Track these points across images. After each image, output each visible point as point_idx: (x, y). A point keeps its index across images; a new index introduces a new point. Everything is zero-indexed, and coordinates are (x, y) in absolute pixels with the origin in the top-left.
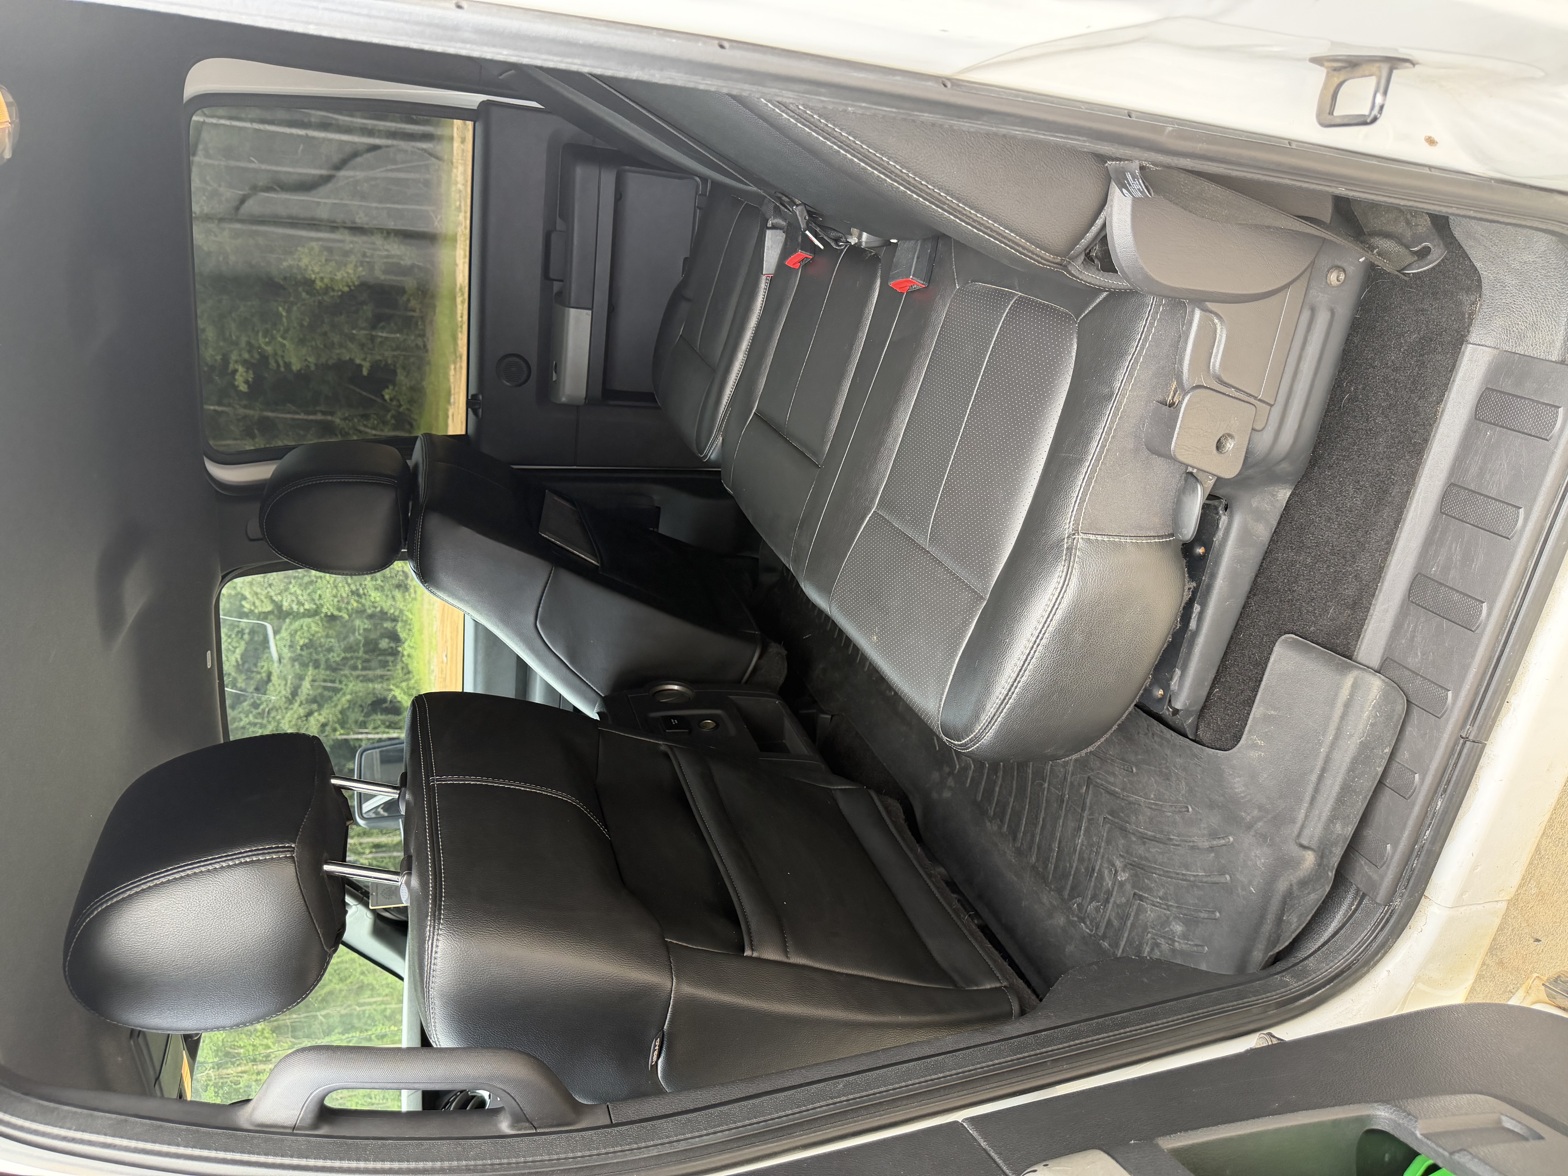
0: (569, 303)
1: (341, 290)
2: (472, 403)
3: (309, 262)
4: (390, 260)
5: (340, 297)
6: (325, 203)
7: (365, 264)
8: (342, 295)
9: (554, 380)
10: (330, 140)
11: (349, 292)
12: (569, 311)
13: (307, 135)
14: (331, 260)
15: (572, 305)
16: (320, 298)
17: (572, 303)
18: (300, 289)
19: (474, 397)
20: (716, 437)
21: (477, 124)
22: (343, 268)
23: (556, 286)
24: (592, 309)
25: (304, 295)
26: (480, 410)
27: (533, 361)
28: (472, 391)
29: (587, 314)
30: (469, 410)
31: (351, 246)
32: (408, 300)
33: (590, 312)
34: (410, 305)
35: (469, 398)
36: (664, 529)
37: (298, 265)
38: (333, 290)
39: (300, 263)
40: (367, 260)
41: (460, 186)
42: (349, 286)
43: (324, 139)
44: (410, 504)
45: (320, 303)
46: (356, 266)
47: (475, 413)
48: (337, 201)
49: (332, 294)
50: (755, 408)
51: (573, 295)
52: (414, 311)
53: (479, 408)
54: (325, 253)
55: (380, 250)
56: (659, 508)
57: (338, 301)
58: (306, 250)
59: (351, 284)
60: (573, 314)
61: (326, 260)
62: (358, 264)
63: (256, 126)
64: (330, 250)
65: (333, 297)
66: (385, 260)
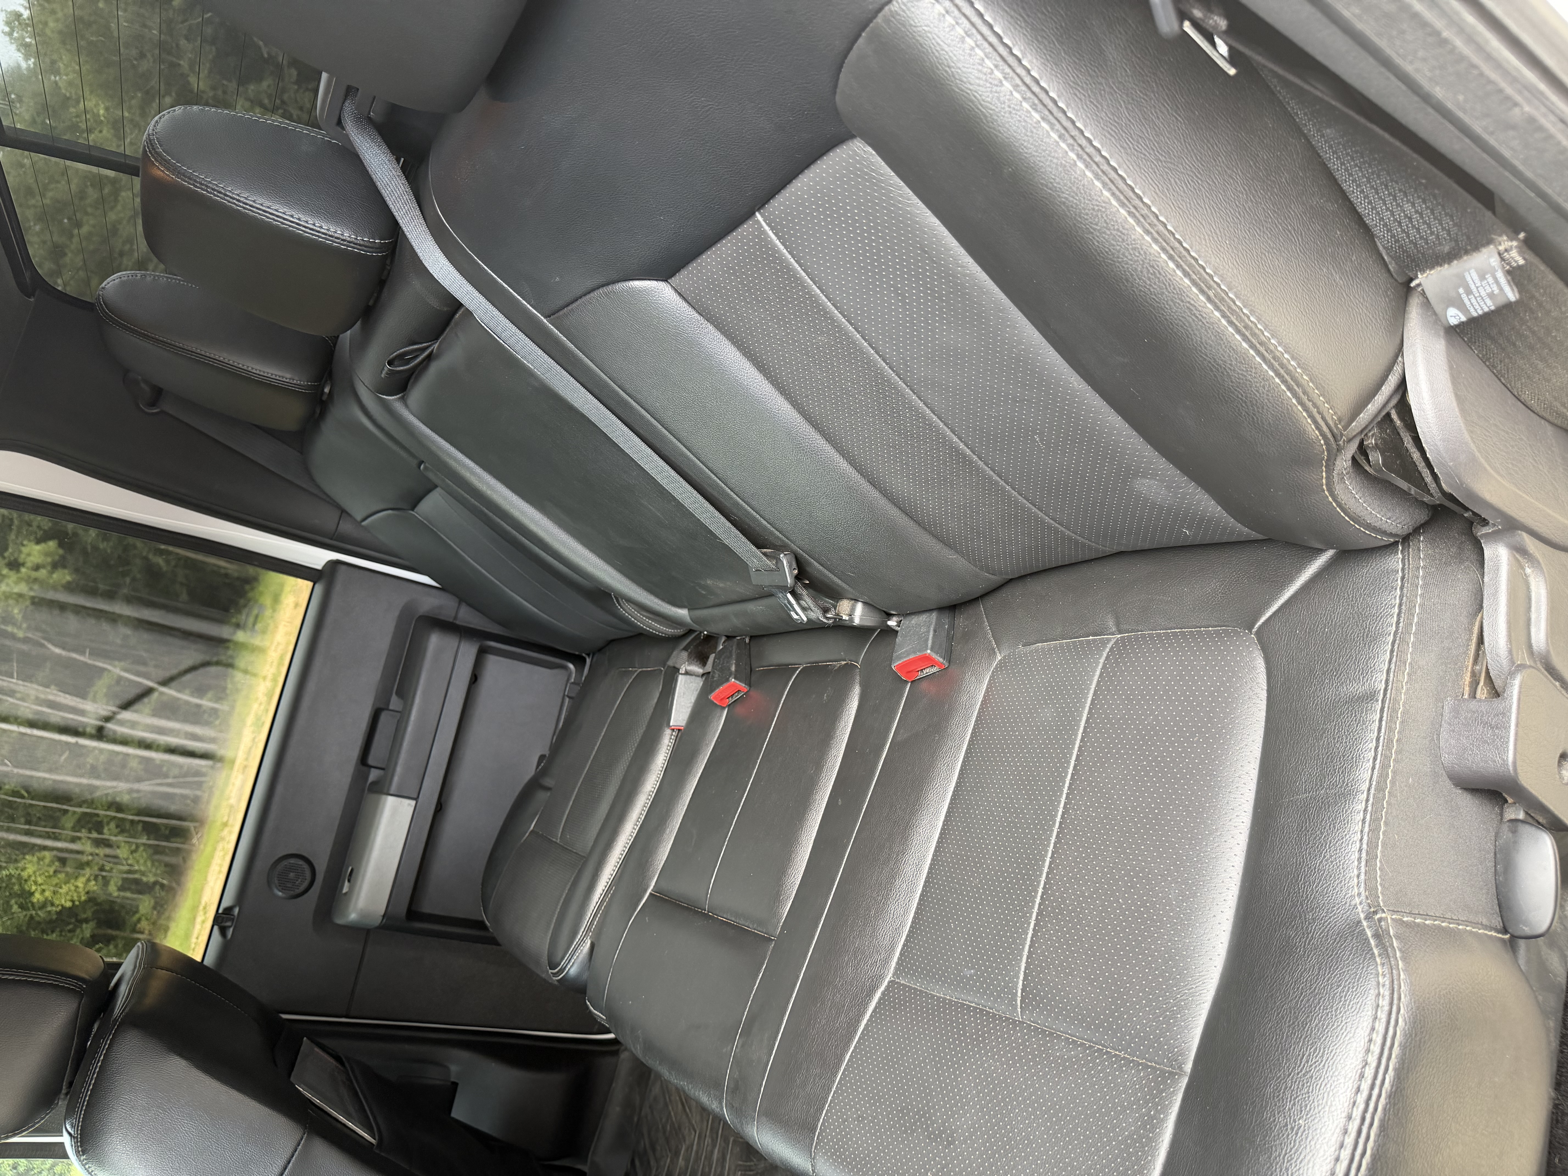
0: (389, 789)
1: (62, 906)
2: (222, 919)
3: (34, 872)
4: (131, 876)
5: (59, 913)
6: (74, 812)
7: (100, 878)
8: (61, 911)
9: (344, 891)
10: (101, 751)
11: (70, 908)
12: (385, 800)
13: (77, 743)
14: (60, 872)
15: (391, 792)
16: (34, 912)
17: (393, 789)
18: (13, 902)
19: (228, 910)
20: (582, 940)
21: (316, 586)
22: (73, 881)
23: (374, 775)
24: (416, 799)
25: (15, 908)
26: (231, 930)
27: (321, 867)
28: (226, 903)
29: (409, 804)
30: (216, 928)
31: (90, 858)
32: (139, 920)
33: (413, 803)
34: (139, 926)
35: (220, 911)
36: (459, 1112)
37: (19, 874)
38: (52, 904)
39: (23, 874)
40: (104, 874)
41: (233, 801)
42: (73, 901)
43: (95, 748)
44: (96, 1027)
45: (32, 917)
46: (89, 880)
47: (223, 931)
48: (88, 810)
49: (49, 909)
50: (652, 887)
51: (396, 779)
52: (142, 933)
53: (230, 927)
54: (57, 864)
55: (123, 865)
56: (455, 1085)
57: (54, 917)
58: (35, 859)
59: (76, 898)
60: (390, 802)
61: (55, 872)
62: (92, 878)
63: (23, 730)
64: (63, 861)
65: (49, 912)
66: (125, 876)
